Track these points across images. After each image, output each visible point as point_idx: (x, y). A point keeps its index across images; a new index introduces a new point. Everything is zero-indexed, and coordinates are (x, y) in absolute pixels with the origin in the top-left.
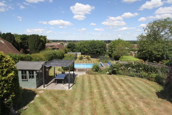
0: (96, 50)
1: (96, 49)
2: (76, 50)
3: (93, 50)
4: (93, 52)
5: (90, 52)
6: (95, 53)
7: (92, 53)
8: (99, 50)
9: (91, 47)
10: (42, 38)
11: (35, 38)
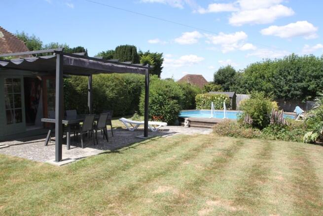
0: (300, 84)
1: (300, 81)
2: (239, 87)
3: (290, 86)
4: (289, 91)
5: (281, 92)
6: (296, 95)
7: (286, 96)
8: (312, 87)
9: (285, 77)
10: (148, 58)
11: (124, 52)
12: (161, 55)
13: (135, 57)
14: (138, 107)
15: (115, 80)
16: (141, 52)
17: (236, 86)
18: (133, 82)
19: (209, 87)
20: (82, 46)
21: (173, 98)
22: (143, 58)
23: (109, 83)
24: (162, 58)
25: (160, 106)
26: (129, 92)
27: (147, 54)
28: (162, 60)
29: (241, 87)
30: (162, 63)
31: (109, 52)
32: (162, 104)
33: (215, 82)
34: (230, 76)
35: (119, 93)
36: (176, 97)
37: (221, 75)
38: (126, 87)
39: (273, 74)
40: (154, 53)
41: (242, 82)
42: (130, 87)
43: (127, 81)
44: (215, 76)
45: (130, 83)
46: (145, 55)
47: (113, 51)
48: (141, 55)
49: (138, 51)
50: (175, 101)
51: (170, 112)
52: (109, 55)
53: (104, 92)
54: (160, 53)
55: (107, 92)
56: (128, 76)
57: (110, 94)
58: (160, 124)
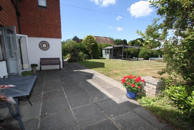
21: (147, 54)
32: (144, 55)
51: (146, 57)
57: (132, 53)
58: (142, 59)
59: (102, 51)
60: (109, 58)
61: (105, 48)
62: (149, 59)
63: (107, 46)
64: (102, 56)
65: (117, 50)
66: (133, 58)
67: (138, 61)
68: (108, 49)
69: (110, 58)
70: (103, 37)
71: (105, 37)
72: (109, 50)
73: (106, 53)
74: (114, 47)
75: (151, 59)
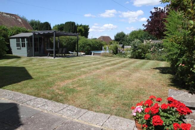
10: (81, 28)
11: (69, 25)
12: (88, 26)
13: (74, 27)
14: (75, 49)
15: (66, 39)
16: (77, 24)
17: (125, 42)
18: (74, 40)
19: (112, 43)
20: (48, 22)
22: (79, 28)
23: (64, 40)
24: (89, 27)
25: (83, 48)
26: (72, 43)
27: (81, 26)
28: (89, 28)
29: (127, 42)
30: (89, 30)
31: (62, 25)
32: (84, 47)
33: (115, 40)
34: (122, 37)
35: (68, 44)
36: (89, 45)
37: (118, 36)
38: (70, 42)
39: (141, 36)
40: (85, 25)
41: (128, 40)
42: (72, 41)
43: (71, 39)
44: (115, 37)
45: (72, 40)
46: (79, 26)
47: (63, 24)
48: (78, 26)
49: (76, 24)
50: (89, 46)
51: (87, 50)
52: (61, 26)
53: (62, 43)
54: (88, 25)
55: (63, 43)
56: (71, 37)
58: (83, 53)
59: (9, 42)
60: (26, 55)
61: (14, 35)
62: (91, 53)
63: (18, 32)
64: (10, 52)
65: (40, 39)
66: (69, 53)
67: (78, 57)
68: (23, 38)
69: (29, 55)
70: (7, 14)
71: (10, 15)
72: (25, 39)
73: (18, 45)
74: (34, 34)
75: (94, 53)
